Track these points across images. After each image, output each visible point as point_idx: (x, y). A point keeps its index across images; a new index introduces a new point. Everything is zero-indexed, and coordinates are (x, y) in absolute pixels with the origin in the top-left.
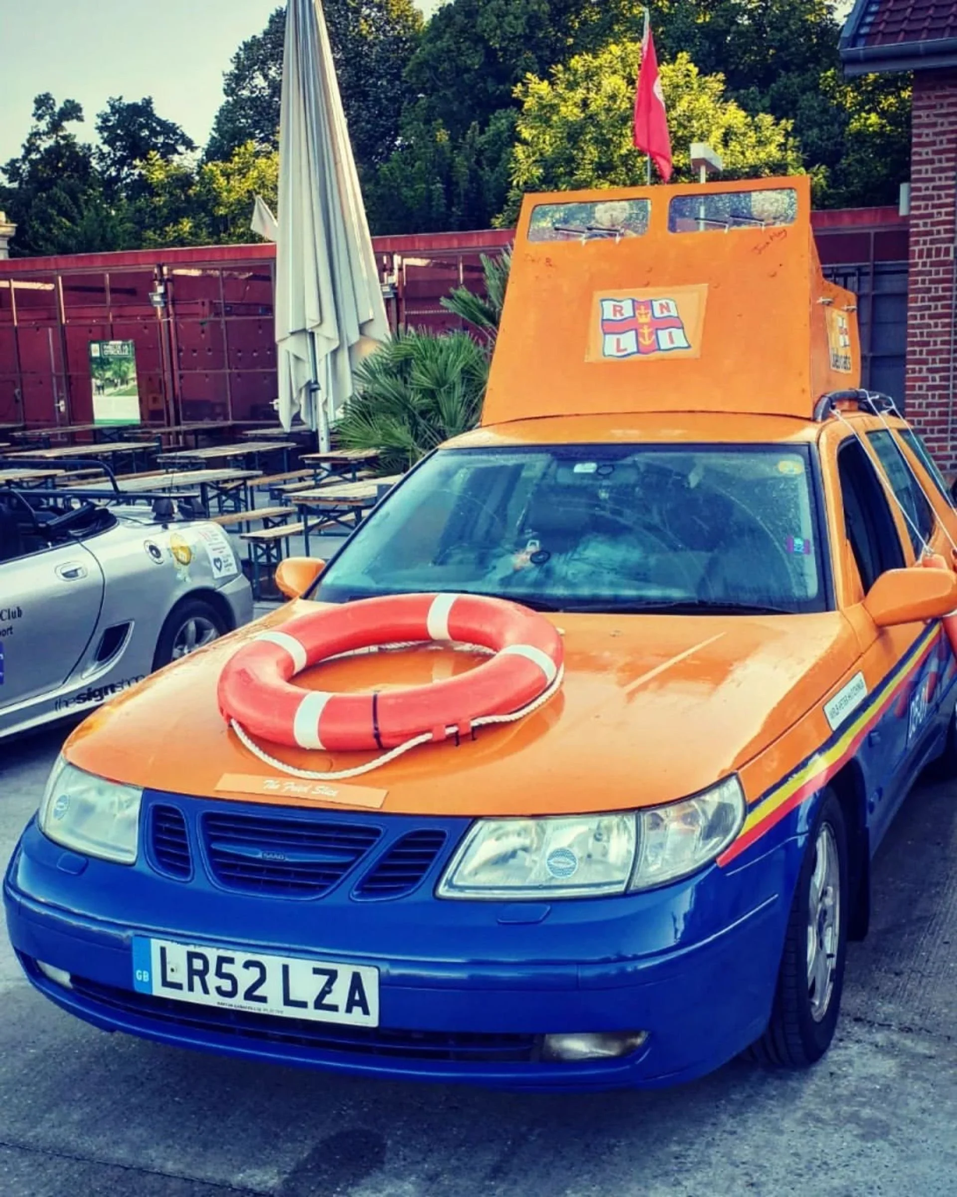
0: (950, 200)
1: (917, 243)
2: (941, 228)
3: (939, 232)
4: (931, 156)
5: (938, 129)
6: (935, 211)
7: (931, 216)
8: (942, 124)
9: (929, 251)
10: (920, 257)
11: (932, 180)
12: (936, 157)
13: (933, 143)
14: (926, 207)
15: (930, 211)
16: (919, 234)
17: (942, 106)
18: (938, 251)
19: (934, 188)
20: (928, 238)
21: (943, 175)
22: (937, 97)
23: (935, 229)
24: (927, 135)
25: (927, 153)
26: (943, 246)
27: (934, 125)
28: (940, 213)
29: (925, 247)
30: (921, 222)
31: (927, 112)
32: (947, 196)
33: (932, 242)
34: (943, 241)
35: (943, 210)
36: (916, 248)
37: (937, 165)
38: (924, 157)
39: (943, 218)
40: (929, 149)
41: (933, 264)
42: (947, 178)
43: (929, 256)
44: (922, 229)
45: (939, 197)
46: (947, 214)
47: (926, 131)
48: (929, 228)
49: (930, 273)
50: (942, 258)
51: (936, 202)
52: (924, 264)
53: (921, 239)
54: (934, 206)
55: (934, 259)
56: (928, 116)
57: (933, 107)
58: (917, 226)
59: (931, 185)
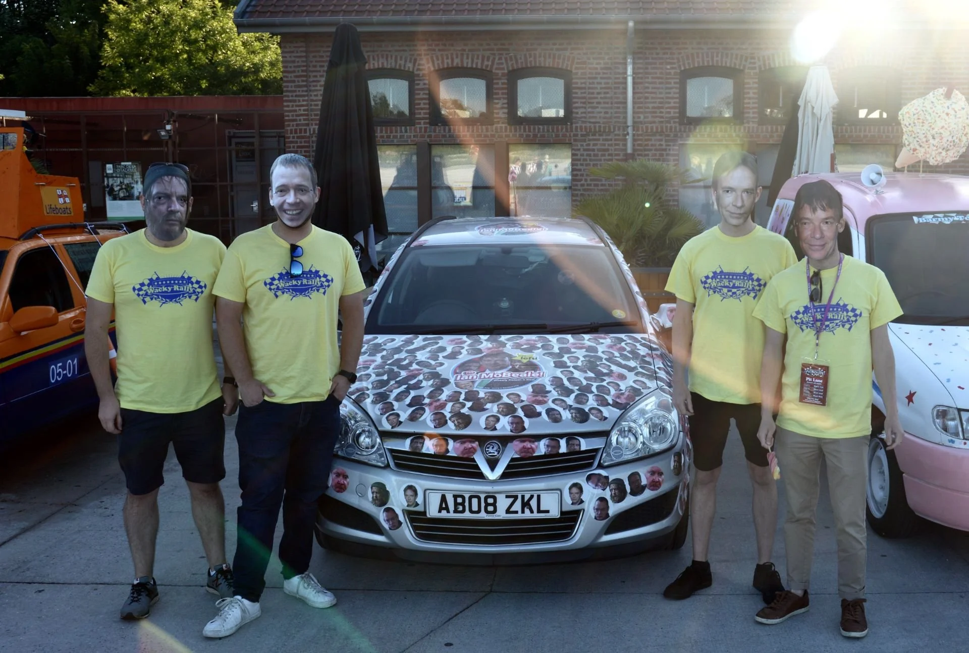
0: (305, 103)
1: (289, 125)
2: (302, 118)
3: (300, 120)
4: (293, 79)
5: (296, 64)
6: (297, 108)
7: (295, 111)
8: (298, 62)
9: (296, 130)
10: (291, 133)
11: (295, 91)
12: (296, 79)
13: (294, 72)
14: (293, 106)
15: (294, 108)
16: (290, 121)
17: (297, 52)
18: (301, 130)
19: (296, 96)
20: (295, 123)
21: (301, 89)
22: (295, 47)
23: (298, 118)
24: (291, 67)
25: (291, 77)
26: (303, 128)
27: (294, 62)
28: (300, 110)
29: (293, 128)
30: (290, 114)
31: (289, 55)
32: (303, 101)
33: (297, 125)
34: (303, 125)
35: (302, 108)
36: (289, 128)
37: (297, 84)
38: (289, 79)
39: (302, 112)
40: (292, 75)
41: (298, 137)
42: (303, 91)
43: (296, 133)
44: (291, 118)
45: (299, 101)
46: (304, 110)
47: (290, 65)
48: (295, 118)
49: (297, 142)
50: (303, 134)
51: (297, 103)
52: (293, 137)
53: (291, 123)
54: (297, 106)
55: (298, 135)
56: (290, 57)
57: (293, 52)
58: (288, 116)
59: (294, 94)
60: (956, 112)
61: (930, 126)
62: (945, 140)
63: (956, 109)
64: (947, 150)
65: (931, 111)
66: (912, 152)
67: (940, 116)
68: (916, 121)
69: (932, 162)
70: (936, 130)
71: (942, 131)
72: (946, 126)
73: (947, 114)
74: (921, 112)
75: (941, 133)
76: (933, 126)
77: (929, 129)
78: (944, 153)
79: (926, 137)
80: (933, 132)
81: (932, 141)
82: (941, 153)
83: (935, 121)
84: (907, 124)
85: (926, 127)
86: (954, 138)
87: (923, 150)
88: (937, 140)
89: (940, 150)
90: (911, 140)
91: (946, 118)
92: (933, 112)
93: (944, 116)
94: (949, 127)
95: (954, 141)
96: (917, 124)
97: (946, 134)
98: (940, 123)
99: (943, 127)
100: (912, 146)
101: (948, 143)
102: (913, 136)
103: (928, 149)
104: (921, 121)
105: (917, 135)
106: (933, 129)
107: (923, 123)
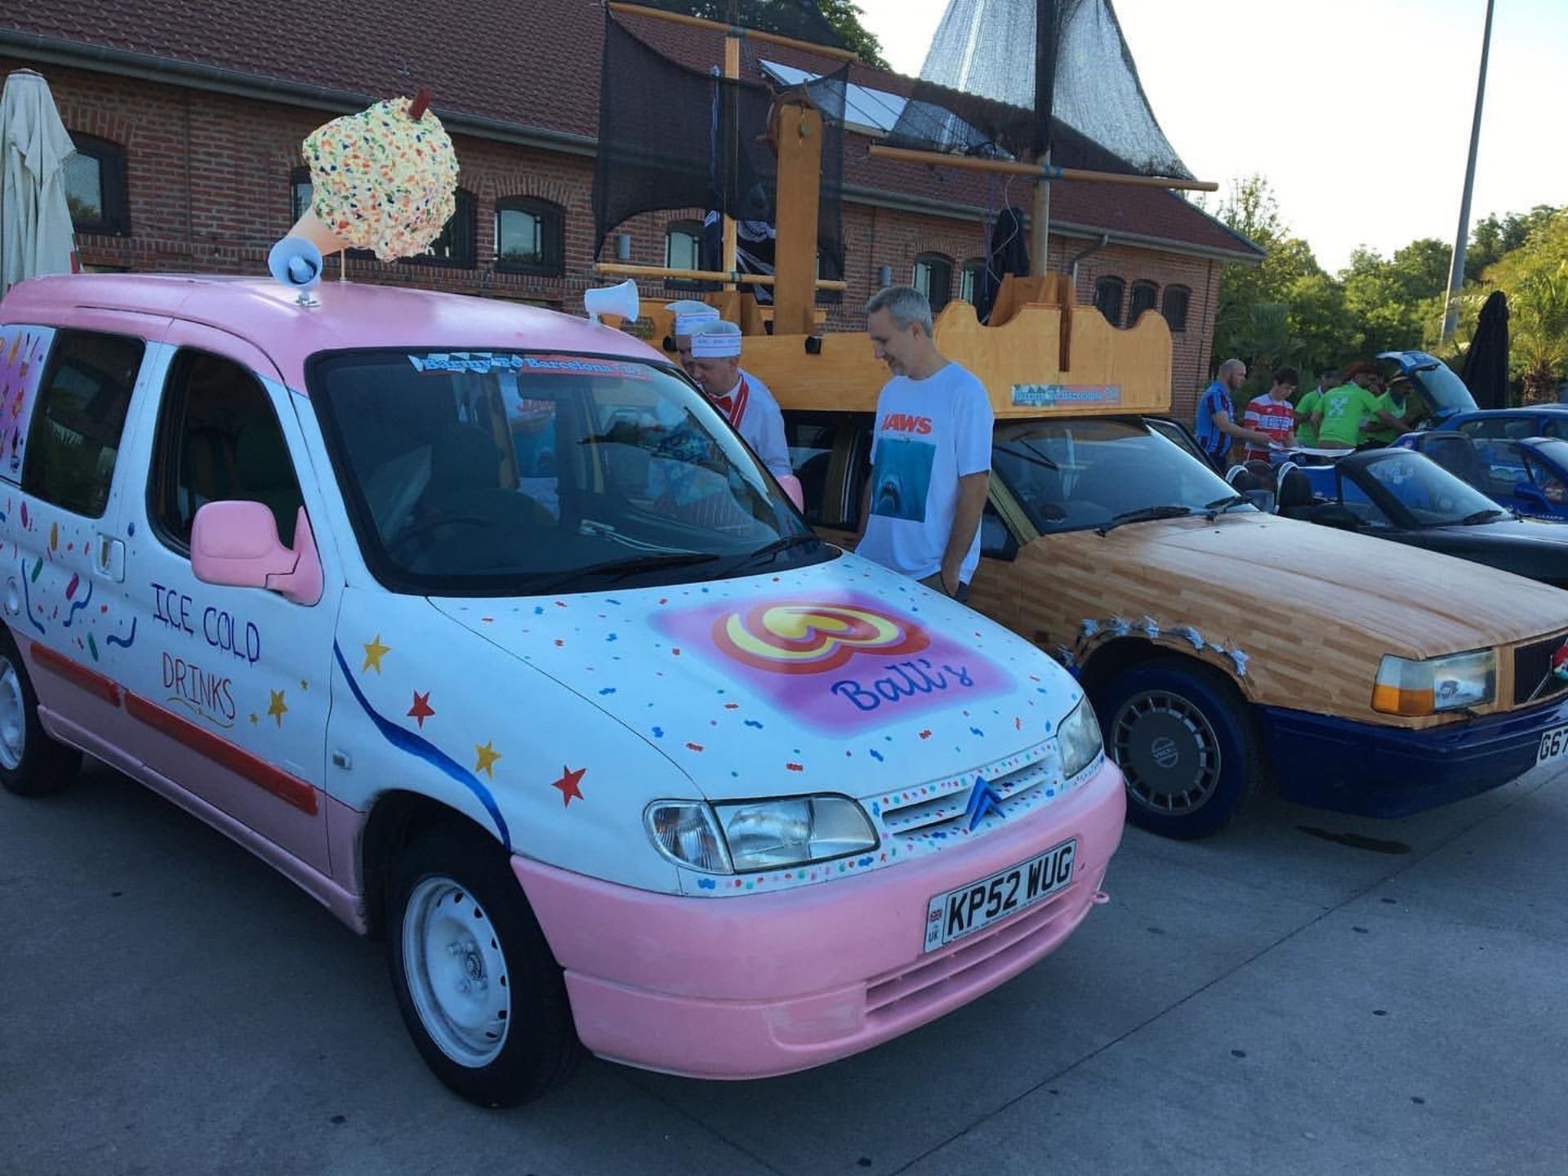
60: (434, 151)
61: (386, 174)
62: (412, 207)
63: (435, 145)
64: (414, 231)
65: (384, 142)
66: (336, 229)
67: (403, 155)
68: (351, 162)
69: (384, 254)
70: (397, 182)
71: (409, 185)
72: (417, 177)
73: (419, 152)
74: (362, 143)
75: (407, 191)
76: (391, 174)
77: (381, 180)
78: (407, 236)
79: (373, 196)
80: (393, 187)
81: (386, 206)
82: (402, 234)
83: (394, 164)
84: (328, 168)
85: (373, 175)
86: (430, 205)
87: (363, 226)
88: (397, 205)
89: (401, 229)
90: (335, 202)
91: (418, 159)
92: (391, 144)
93: (412, 154)
94: (423, 180)
95: (428, 211)
96: (353, 167)
97: (417, 194)
98: (404, 170)
99: (411, 178)
100: (338, 217)
101: (418, 214)
102: (344, 193)
103: (375, 225)
104: (360, 162)
105: (353, 191)
106: (391, 180)
107: (366, 166)
